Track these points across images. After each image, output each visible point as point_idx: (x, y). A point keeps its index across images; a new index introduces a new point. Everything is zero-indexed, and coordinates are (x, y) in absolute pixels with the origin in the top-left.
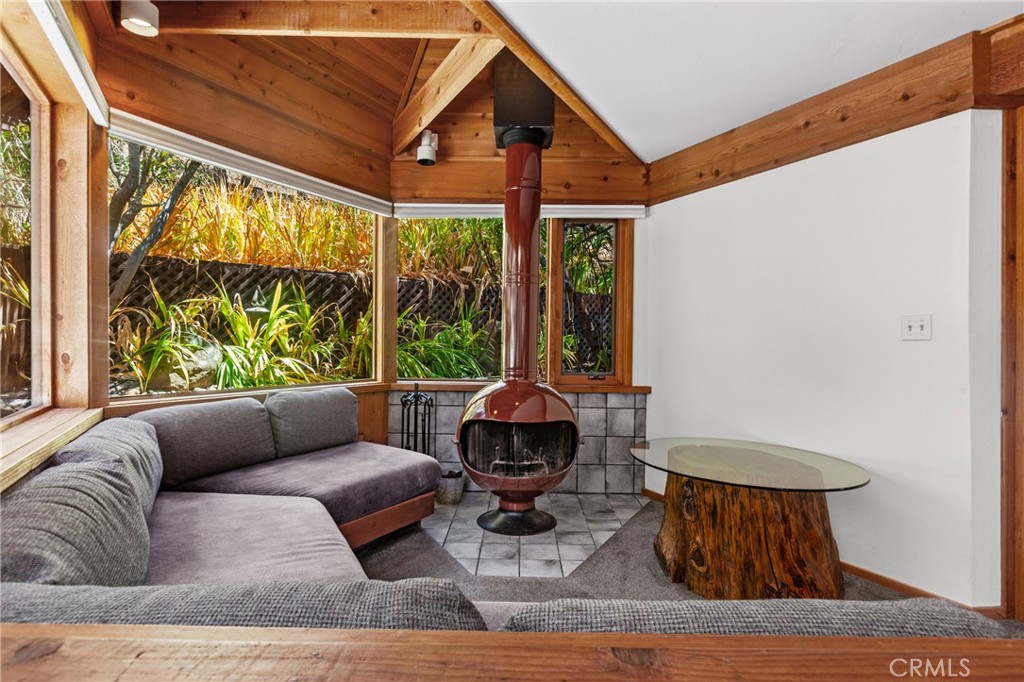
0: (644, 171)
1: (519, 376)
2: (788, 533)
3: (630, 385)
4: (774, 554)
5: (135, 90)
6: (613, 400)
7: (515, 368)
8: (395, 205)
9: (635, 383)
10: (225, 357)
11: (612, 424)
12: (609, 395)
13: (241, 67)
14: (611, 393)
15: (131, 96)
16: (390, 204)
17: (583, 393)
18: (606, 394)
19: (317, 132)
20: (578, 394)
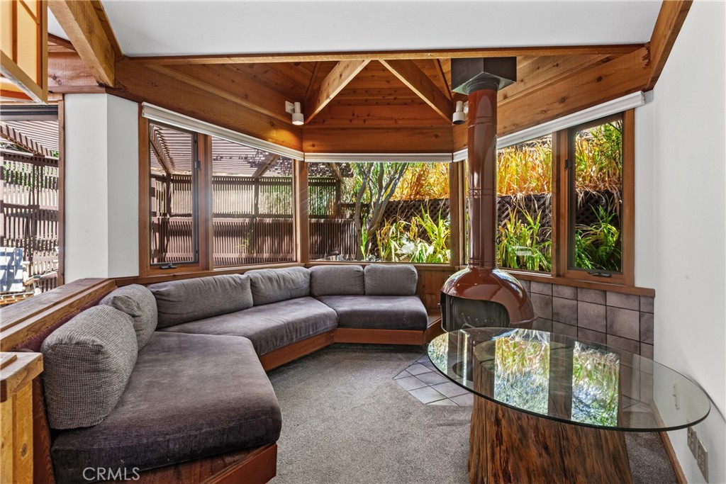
0: (646, 52)
1: (478, 264)
3: (633, 285)
5: (315, 143)
6: (612, 299)
7: (473, 258)
8: (454, 154)
9: (639, 284)
11: (613, 323)
12: (608, 293)
13: (354, 115)
14: (611, 291)
15: (313, 146)
16: (451, 154)
17: (582, 288)
18: (605, 292)
20: (577, 288)
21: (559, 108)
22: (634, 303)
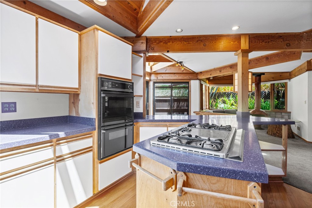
0: (289, 73)
2: (277, 127)
3: (287, 111)
4: (275, 129)
6: (283, 114)
7: (256, 107)
9: (288, 111)
10: (224, 106)
15: (211, 83)
18: (282, 113)
19: (230, 79)
20: (276, 112)
21: (272, 79)
22: (287, 114)
